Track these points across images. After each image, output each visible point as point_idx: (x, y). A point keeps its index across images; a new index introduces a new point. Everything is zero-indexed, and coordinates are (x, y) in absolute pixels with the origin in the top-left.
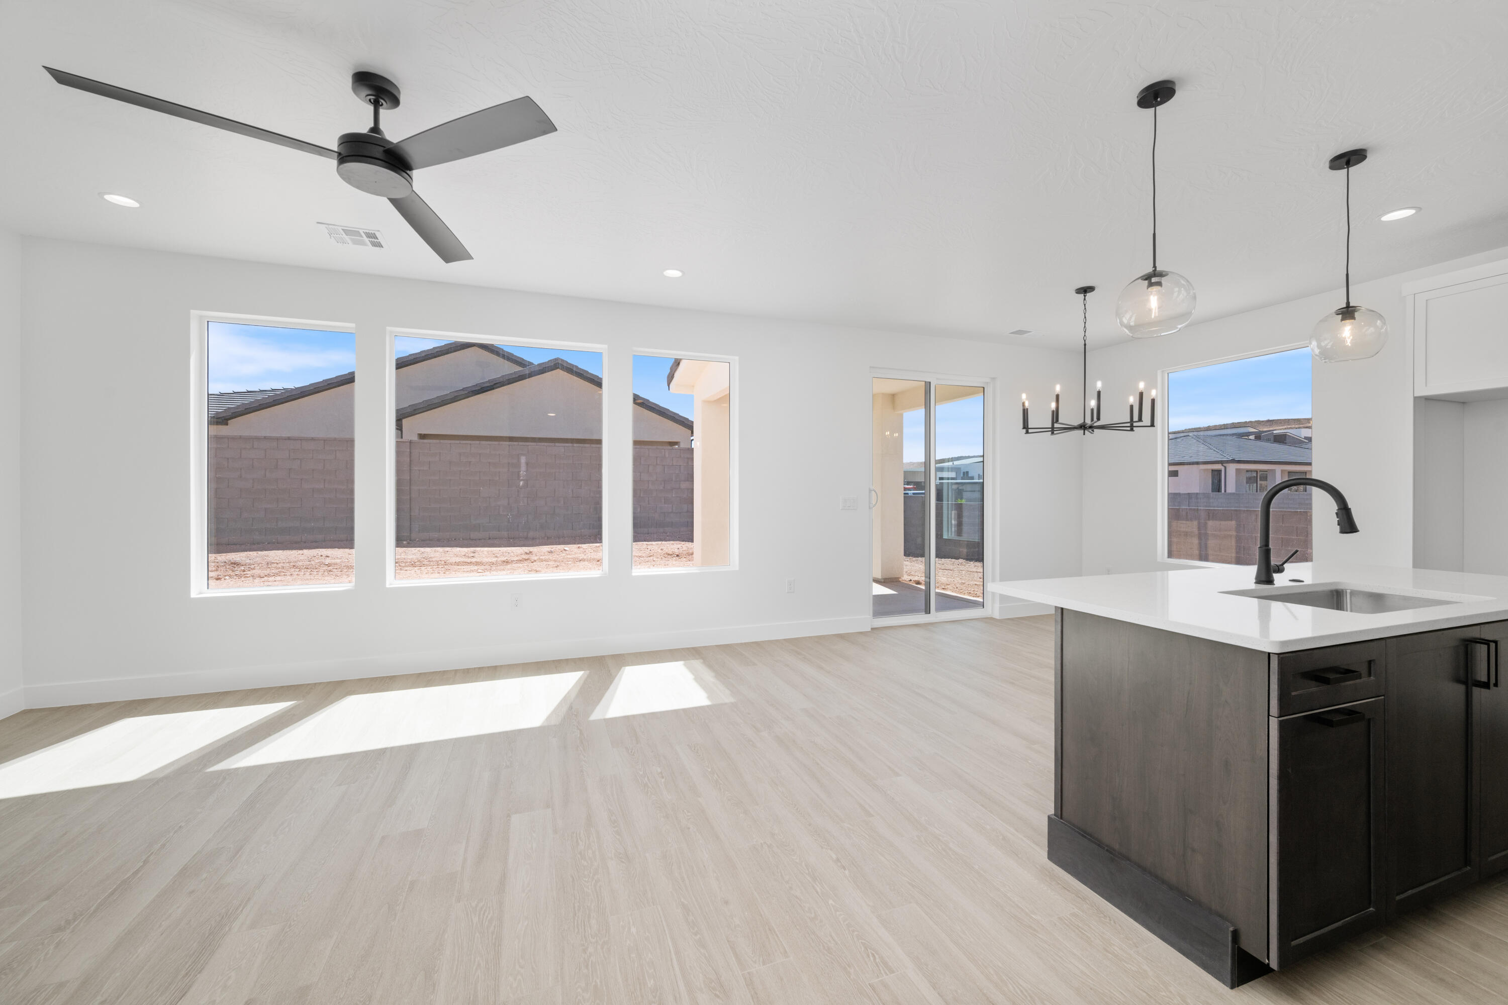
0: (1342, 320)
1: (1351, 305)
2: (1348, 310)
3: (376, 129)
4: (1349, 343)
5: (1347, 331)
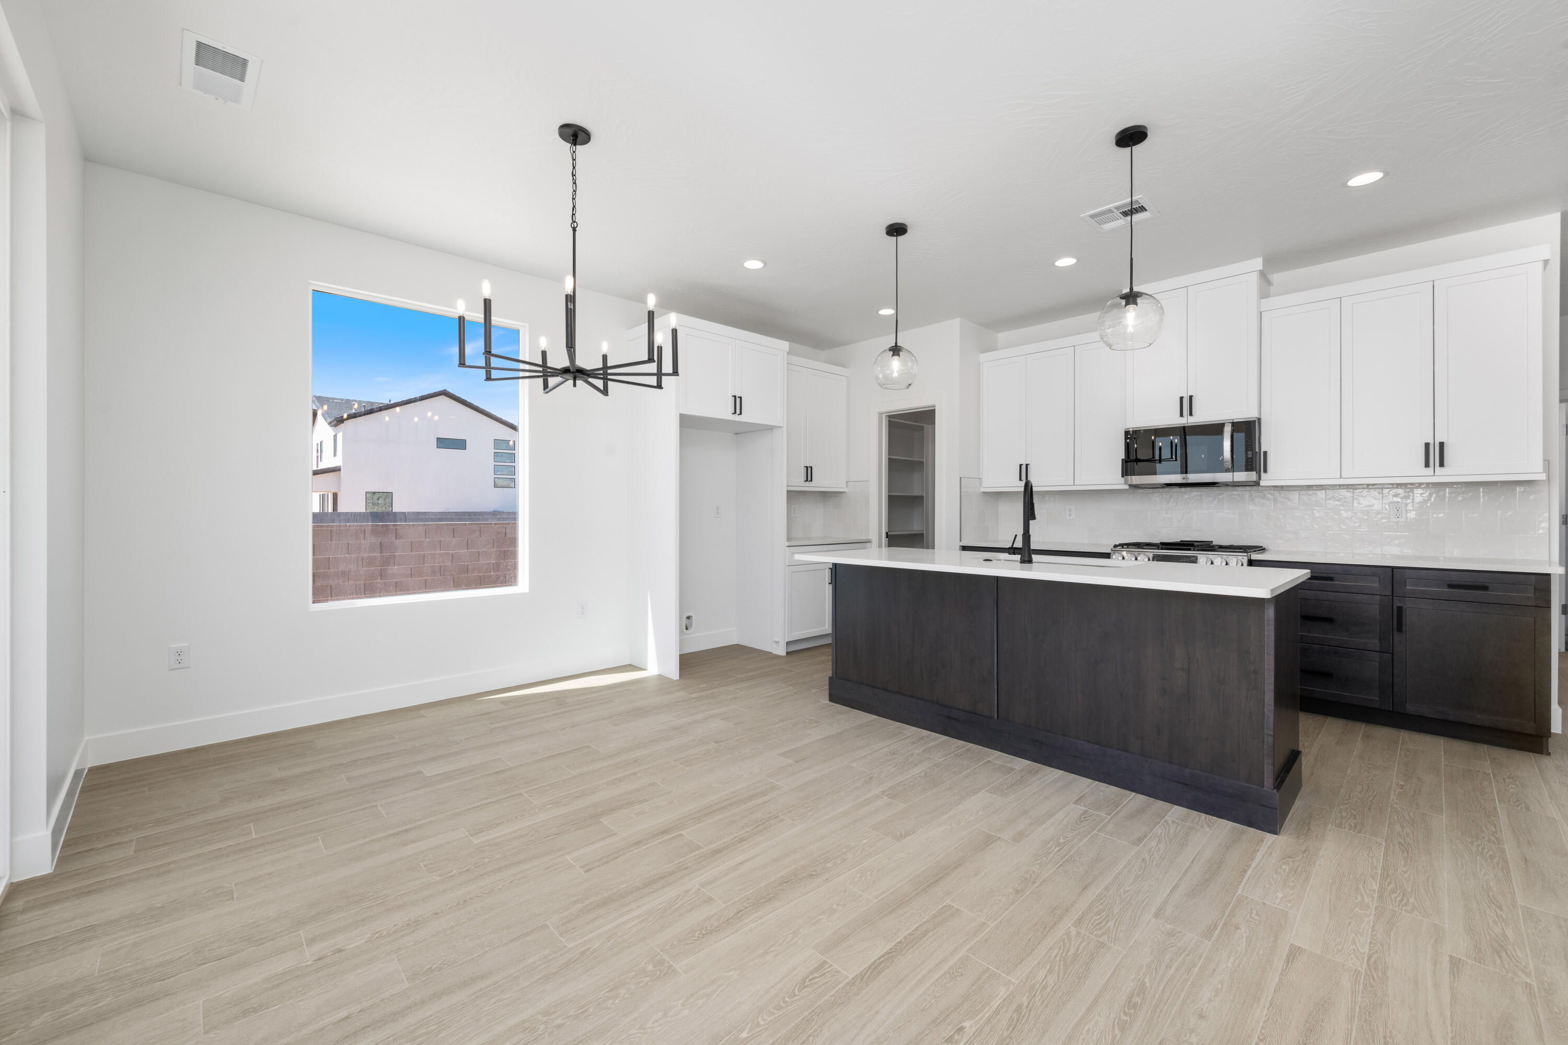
0: (893, 355)
1: (898, 345)
2: (896, 348)
4: (895, 375)
5: (896, 364)
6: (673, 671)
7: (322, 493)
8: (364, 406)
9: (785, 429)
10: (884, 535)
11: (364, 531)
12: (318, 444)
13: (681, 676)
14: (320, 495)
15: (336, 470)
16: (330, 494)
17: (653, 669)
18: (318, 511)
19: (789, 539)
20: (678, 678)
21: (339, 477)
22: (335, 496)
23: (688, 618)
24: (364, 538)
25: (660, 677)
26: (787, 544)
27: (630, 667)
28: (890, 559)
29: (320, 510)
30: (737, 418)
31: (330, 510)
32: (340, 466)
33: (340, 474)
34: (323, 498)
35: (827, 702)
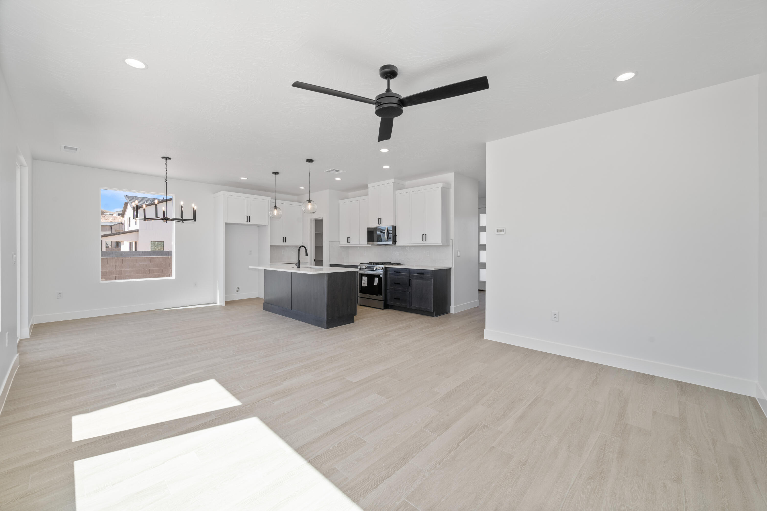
3: (388, 90)
6: (223, 304)
7: (130, 242)
8: (151, 201)
9: (269, 226)
10: (313, 260)
11: (137, 260)
12: (128, 219)
13: (225, 305)
14: (129, 242)
15: (138, 231)
16: (133, 242)
17: (218, 304)
18: (128, 250)
19: (270, 262)
20: (224, 305)
21: (138, 234)
22: (136, 243)
23: (239, 288)
24: (137, 262)
25: (220, 305)
26: (270, 263)
27: (214, 303)
28: (270, 267)
29: (129, 250)
30: (248, 223)
31: (134, 250)
32: (138, 229)
33: (138, 233)
34: (130, 244)
35: (263, 310)
